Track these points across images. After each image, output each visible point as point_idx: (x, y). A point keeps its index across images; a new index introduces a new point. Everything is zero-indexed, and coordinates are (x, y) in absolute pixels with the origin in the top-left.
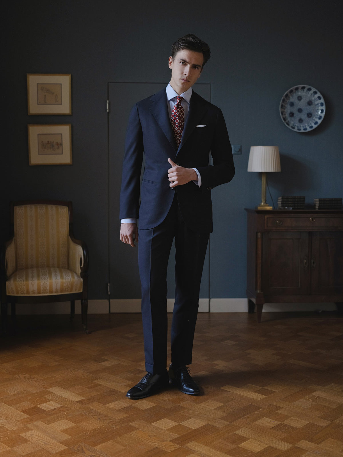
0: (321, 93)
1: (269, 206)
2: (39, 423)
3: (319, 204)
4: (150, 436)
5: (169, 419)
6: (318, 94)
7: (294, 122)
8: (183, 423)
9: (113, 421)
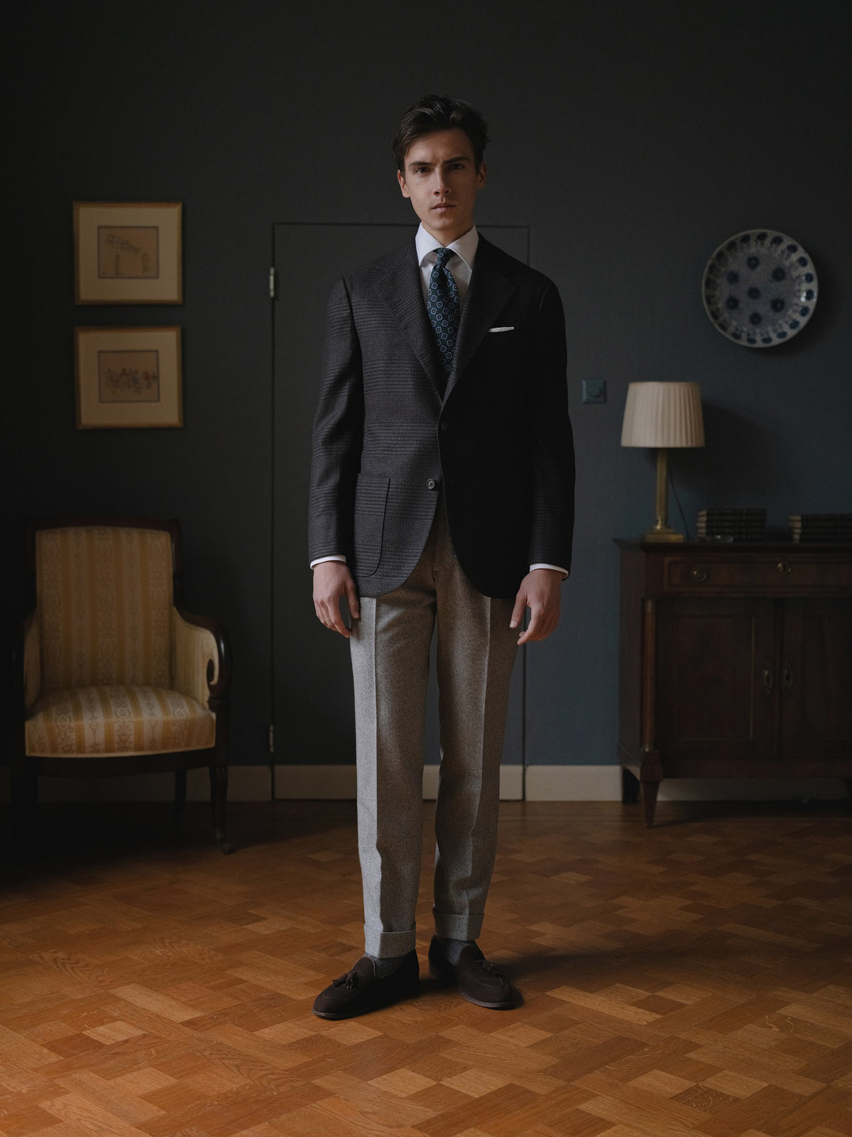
0: (807, 250)
1: (674, 533)
2: (85, 1076)
3: (803, 528)
4: (362, 1113)
5: (413, 1071)
6: (798, 253)
7: (738, 322)
8: (446, 1082)
9: (272, 1074)
